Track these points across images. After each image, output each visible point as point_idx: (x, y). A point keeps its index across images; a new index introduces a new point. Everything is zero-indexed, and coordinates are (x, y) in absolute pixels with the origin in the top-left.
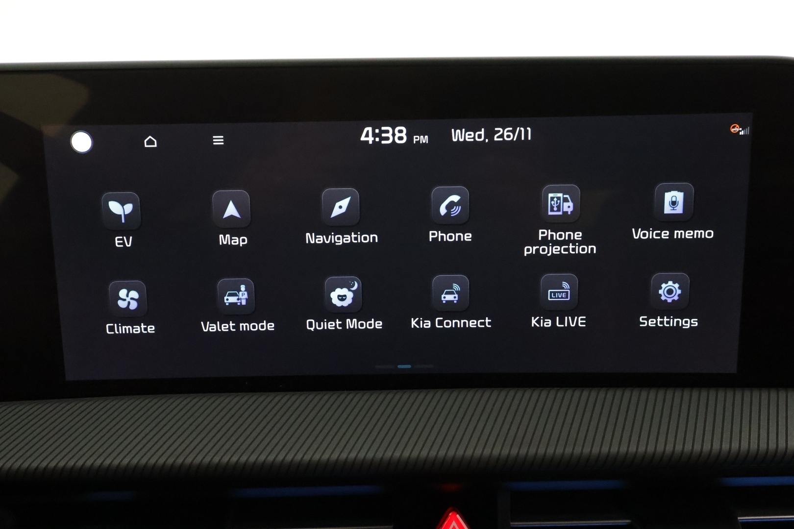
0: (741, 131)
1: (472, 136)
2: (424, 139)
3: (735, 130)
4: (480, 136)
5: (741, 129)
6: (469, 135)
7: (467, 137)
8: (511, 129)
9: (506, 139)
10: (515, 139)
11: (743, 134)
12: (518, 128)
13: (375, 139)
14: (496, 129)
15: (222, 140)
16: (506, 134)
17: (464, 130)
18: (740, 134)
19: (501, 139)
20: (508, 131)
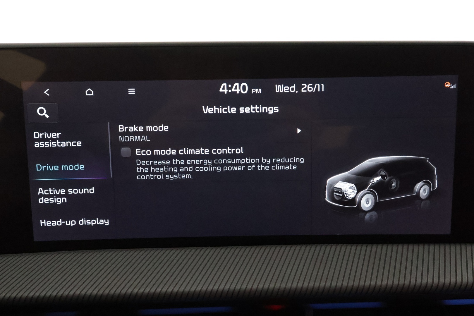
0: (451, 86)
1: (288, 89)
2: (259, 91)
3: (448, 85)
4: (293, 89)
5: (451, 85)
6: (286, 88)
7: (285, 89)
8: (312, 85)
9: (309, 91)
10: (314, 91)
11: (452, 88)
12: (316, 84)
13: (228, 91)
14: (303, 85)
15: (134, 91)
16: (308, 88)
17: (283, 85)
18: (451, 88)
19: (306, 91)
20: (310, 86)
